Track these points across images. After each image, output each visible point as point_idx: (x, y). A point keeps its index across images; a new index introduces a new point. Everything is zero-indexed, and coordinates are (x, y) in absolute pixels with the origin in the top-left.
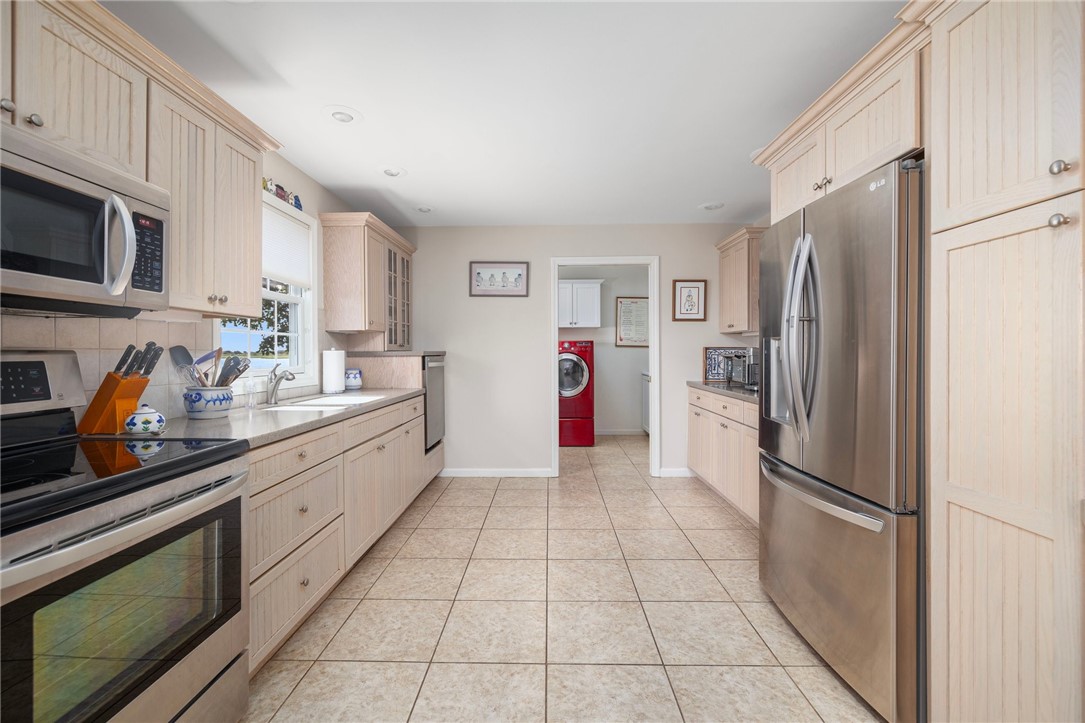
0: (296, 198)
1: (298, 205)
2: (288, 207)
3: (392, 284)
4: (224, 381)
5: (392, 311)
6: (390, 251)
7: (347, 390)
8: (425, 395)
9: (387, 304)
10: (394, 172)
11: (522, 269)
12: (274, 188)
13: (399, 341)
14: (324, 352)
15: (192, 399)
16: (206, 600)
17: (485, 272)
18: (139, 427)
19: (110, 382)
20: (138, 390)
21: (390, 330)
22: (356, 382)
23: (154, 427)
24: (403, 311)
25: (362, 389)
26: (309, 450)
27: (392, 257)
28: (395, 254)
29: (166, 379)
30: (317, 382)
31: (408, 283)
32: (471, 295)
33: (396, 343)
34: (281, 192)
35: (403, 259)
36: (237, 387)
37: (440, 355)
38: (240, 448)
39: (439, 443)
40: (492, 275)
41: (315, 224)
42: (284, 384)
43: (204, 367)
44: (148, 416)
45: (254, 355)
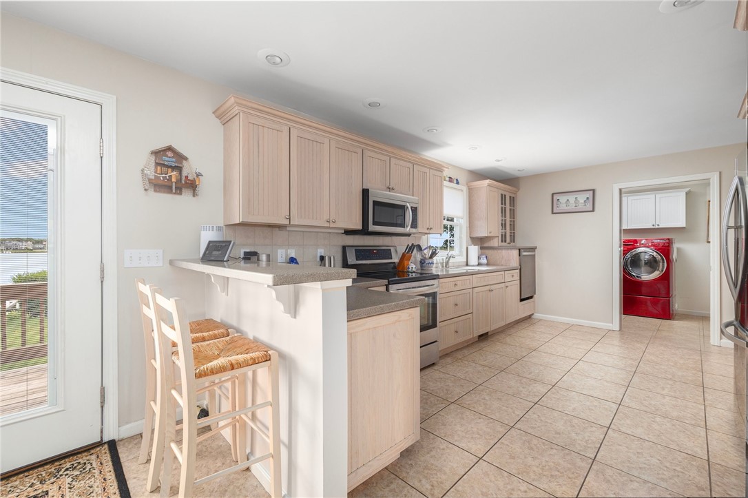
0: (457, 180)
1: (458, 183)
2: (454, 185)
3: (503, 211)
4: (431, 257)
5: (503, 225)
6: (502, 195)
7: (479, 264)
8: (520, 269)
9: (500, 222)
10: (500, 159)
11: (590, 194)
12: (448, 179)
13: (508, 240)
14: (469, 247)
15: (422, 262)
16: (428, 319)
17: (563, 199)
18: (410, 269)
19: (404, 255)
20: (409, 259)
21: (502, 235)
22: (484, 261)
23: (414, 269)
24: (510, 224)
25: (488, 264)
26: (458, 283)
27: (503, 197)
28: (505, 196)
29: (416, 256)
30: (465, 260)
31: (514, 210)
32: (553, 213)
33: (505, 242)
34: (451, 180)
35: (510, 197)
36: (435, 259)
37: (533, 249)
38: (436, 277)
39: (531, 297)
40: (568, 200)
41: (465, 189)
42: (451, 260)
43: (425, 252)
44: (413, 266)
45: (441, 248)
